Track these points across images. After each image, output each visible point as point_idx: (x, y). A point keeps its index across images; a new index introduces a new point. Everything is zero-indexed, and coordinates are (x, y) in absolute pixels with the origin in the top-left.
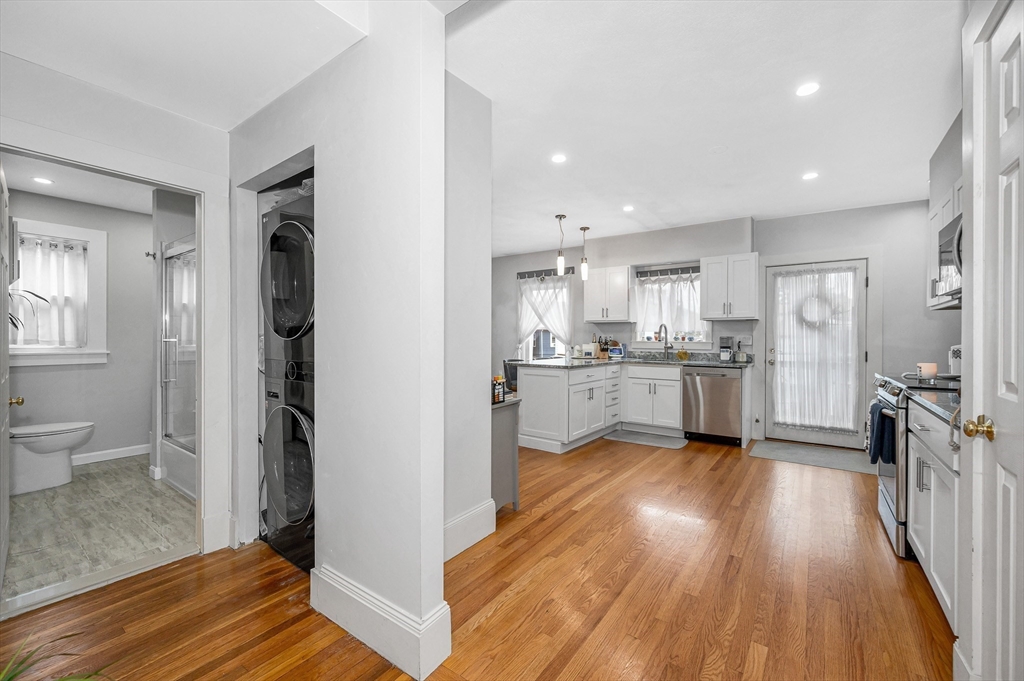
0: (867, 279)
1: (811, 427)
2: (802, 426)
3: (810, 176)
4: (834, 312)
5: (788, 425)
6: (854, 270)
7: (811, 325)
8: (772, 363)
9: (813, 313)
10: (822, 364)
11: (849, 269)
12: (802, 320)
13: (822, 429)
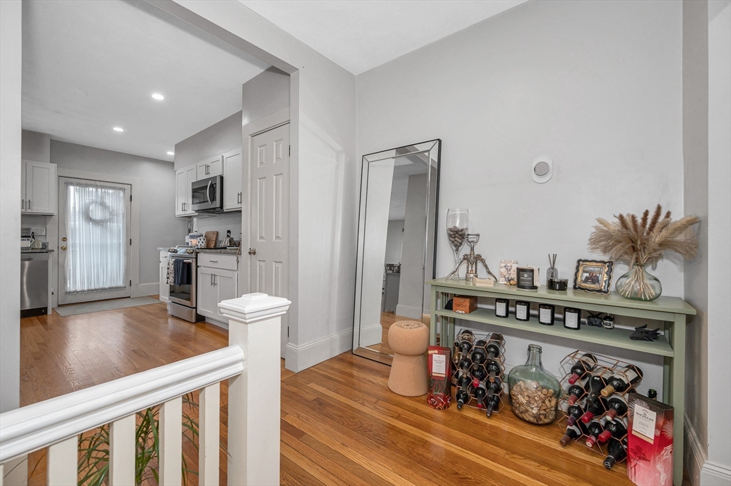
0: (131, 196)
1: (95, 290)
2: (88, 290)
3: (118, 129)
4: (111, 214)
5: (78, 292)
6: (124, 190)
7: (96, 222)
8: (65, 249)
9: (97, 214)
10: (103, 247)
11: (121, 189)
12: (88, 219)
13: (103, 289)
